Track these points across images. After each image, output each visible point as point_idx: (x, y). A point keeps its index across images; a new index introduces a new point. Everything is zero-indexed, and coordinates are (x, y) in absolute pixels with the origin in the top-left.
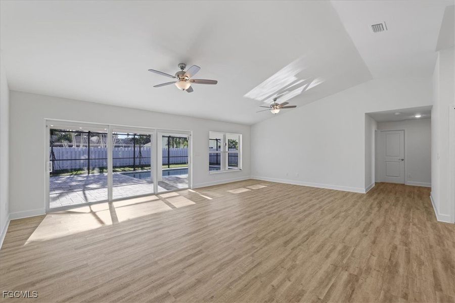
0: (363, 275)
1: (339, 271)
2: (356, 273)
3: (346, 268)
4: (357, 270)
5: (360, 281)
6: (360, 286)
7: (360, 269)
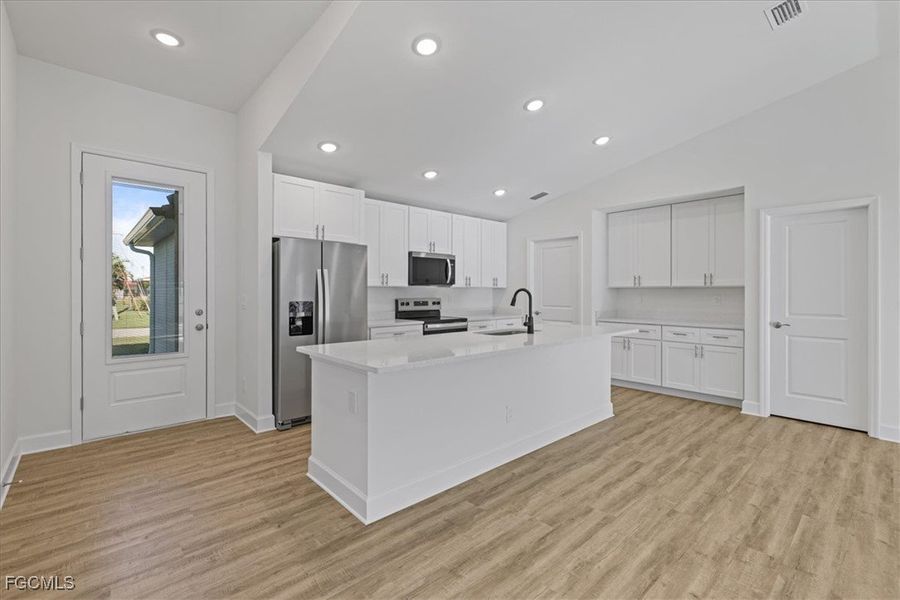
0: (734, 546)
1: (787, 557)
2: (750, 550)
3: (772, 564)
4: (747, 557)
5: (741, 536)
6: (742, 528)
7: (739, 559)
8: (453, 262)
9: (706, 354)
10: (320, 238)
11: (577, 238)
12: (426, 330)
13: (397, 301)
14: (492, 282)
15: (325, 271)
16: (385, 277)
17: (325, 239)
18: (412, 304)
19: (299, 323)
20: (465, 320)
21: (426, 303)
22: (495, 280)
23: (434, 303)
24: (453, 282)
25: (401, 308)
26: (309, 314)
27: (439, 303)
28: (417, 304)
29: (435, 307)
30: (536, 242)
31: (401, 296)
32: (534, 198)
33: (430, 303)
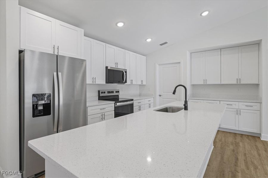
8: (126, 72)
9: (241, 113)
10: (56, 53)
11: (180, 63)
12: (116, 106)
13: (99, 91)
14: (141, 82)
15: (60, 74)
16: (94, 79)
17: (59, 54)
18: (106, 92)
19: (41, 108)
20: (132, 100)
21: (113, 92)
22: (142, 81)
23: (116, 92)
24: (126, 82)
25: (101, 95)
26: (49, 102)
27: (118, 92)
28: (109, 92)
29: (117, 94)
30: (159, 65)
31: (101, 89)
32: (161, 45)
33: (115, 92)
